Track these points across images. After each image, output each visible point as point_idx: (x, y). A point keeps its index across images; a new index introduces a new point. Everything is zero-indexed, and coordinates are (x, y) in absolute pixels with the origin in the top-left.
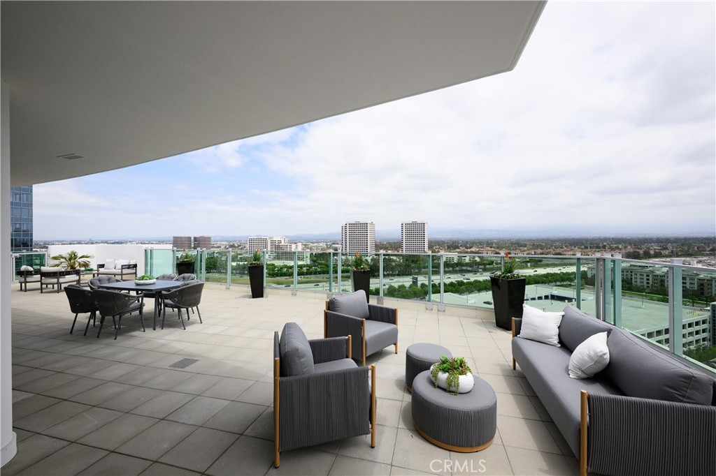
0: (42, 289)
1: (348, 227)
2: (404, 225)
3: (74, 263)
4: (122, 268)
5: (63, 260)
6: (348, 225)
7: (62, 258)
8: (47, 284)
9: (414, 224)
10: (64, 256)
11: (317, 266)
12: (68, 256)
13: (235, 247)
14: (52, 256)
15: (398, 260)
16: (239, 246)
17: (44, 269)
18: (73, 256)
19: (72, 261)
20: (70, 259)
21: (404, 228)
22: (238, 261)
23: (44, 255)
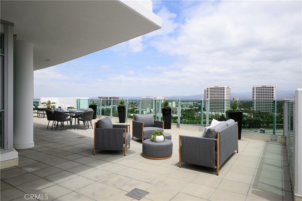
0: (38, 116)
1: (209, 91)
2: (255, 89)
3: (50, 106)
4: (68, 109)
5: (45, 104)
6: (209, 89)
7: (45, 103)
8: (40, 114)
9: (264, 87)
10: (46, 103)
11: (186, 118)
12: (47, 103)
13: (133, 104)
14: (41, 103)
15: (249, 115)
16: (135, 103)
17: (39, 107)
18: (49, 103)
19: (49, 105)
20: (48, 104)
21: (255, 91)
22: (135, 113)
23: (39, 102)
